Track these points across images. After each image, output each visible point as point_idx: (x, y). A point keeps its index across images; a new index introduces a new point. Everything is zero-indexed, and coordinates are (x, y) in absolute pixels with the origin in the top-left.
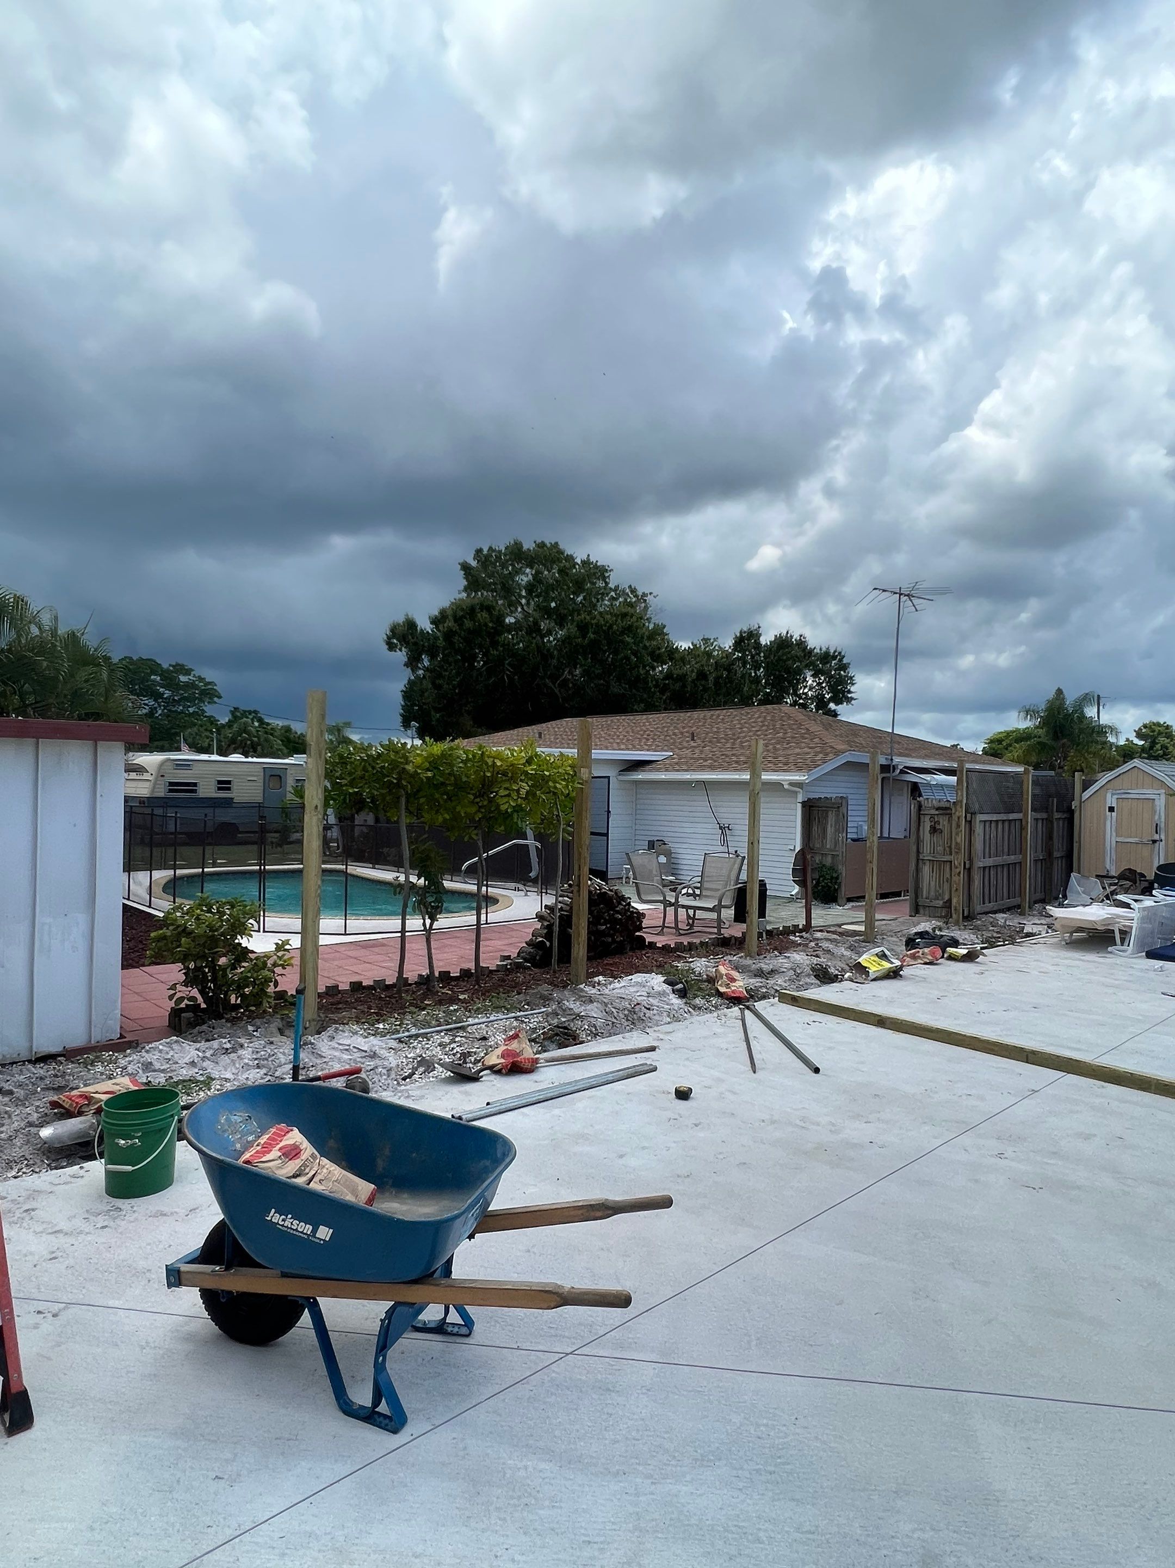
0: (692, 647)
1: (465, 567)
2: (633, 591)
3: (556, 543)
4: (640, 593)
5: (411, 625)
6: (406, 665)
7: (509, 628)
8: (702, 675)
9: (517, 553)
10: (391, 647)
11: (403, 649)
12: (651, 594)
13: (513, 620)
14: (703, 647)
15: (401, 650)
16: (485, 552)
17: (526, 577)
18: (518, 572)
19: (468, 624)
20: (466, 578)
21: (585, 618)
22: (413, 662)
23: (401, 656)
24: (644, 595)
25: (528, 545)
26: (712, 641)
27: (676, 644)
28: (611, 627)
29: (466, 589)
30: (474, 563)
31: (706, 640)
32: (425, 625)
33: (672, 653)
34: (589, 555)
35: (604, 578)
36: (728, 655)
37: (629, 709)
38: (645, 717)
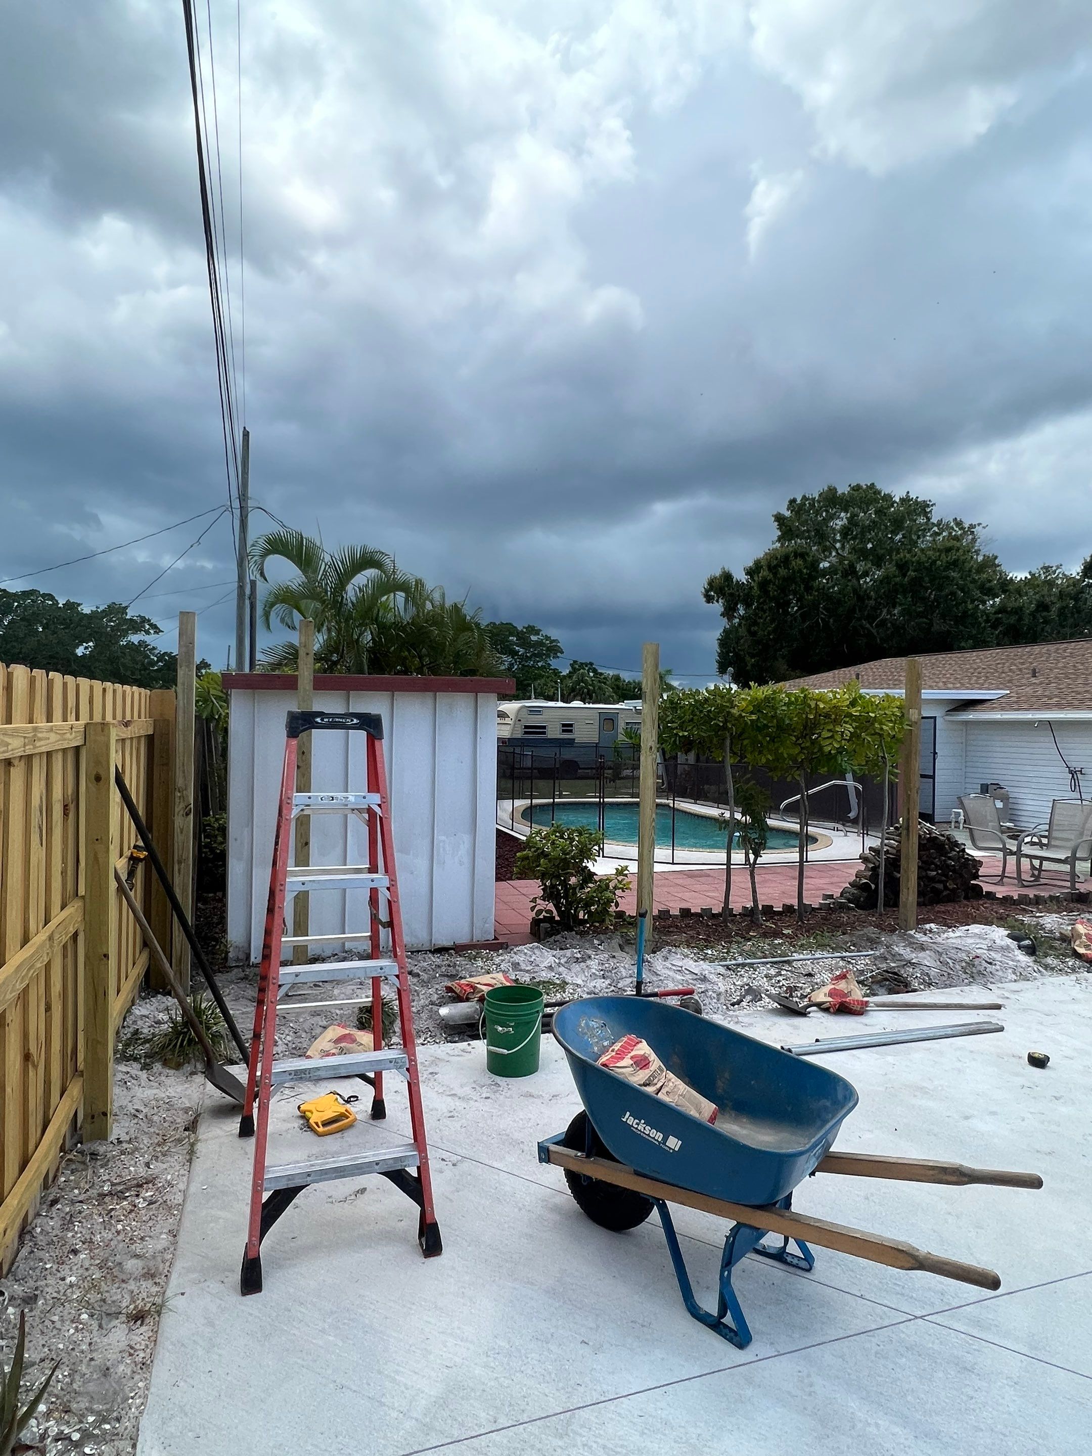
0: (1029, 577)
1: (779, 518)
2: (959, 524)
3: (873, 484)
4: (966, 526)
5: (727, 577)
6: (723, 615)
7: (824, 573)
8: (1043, 607)
9: (831, 499)
10: (709, 599)
11: (720, 600)
12: (979, 524)
13: (827, 565)
14: (1043, 577)
15: (717, 601)
16: (799, 501)
17: (840, 522)
18: (832, 517)
19: (782, 572)
20: (780, 529)
21: (905, 557)
22: (729, 612)
23: (718, 607)
24: (972, 526)
25: (843, 489)
26: (1054, 568)
27: (1011, 575)
28: (934, 562)
29: (779, 540)
30: (788, 514)
31: (1047, 569)
32: (740, 576)
33: (1006, 585)
34: (908, 492)
35: (926, 514)
36: (1075, 583)
37: (955, 647)
38: (974, 654)
